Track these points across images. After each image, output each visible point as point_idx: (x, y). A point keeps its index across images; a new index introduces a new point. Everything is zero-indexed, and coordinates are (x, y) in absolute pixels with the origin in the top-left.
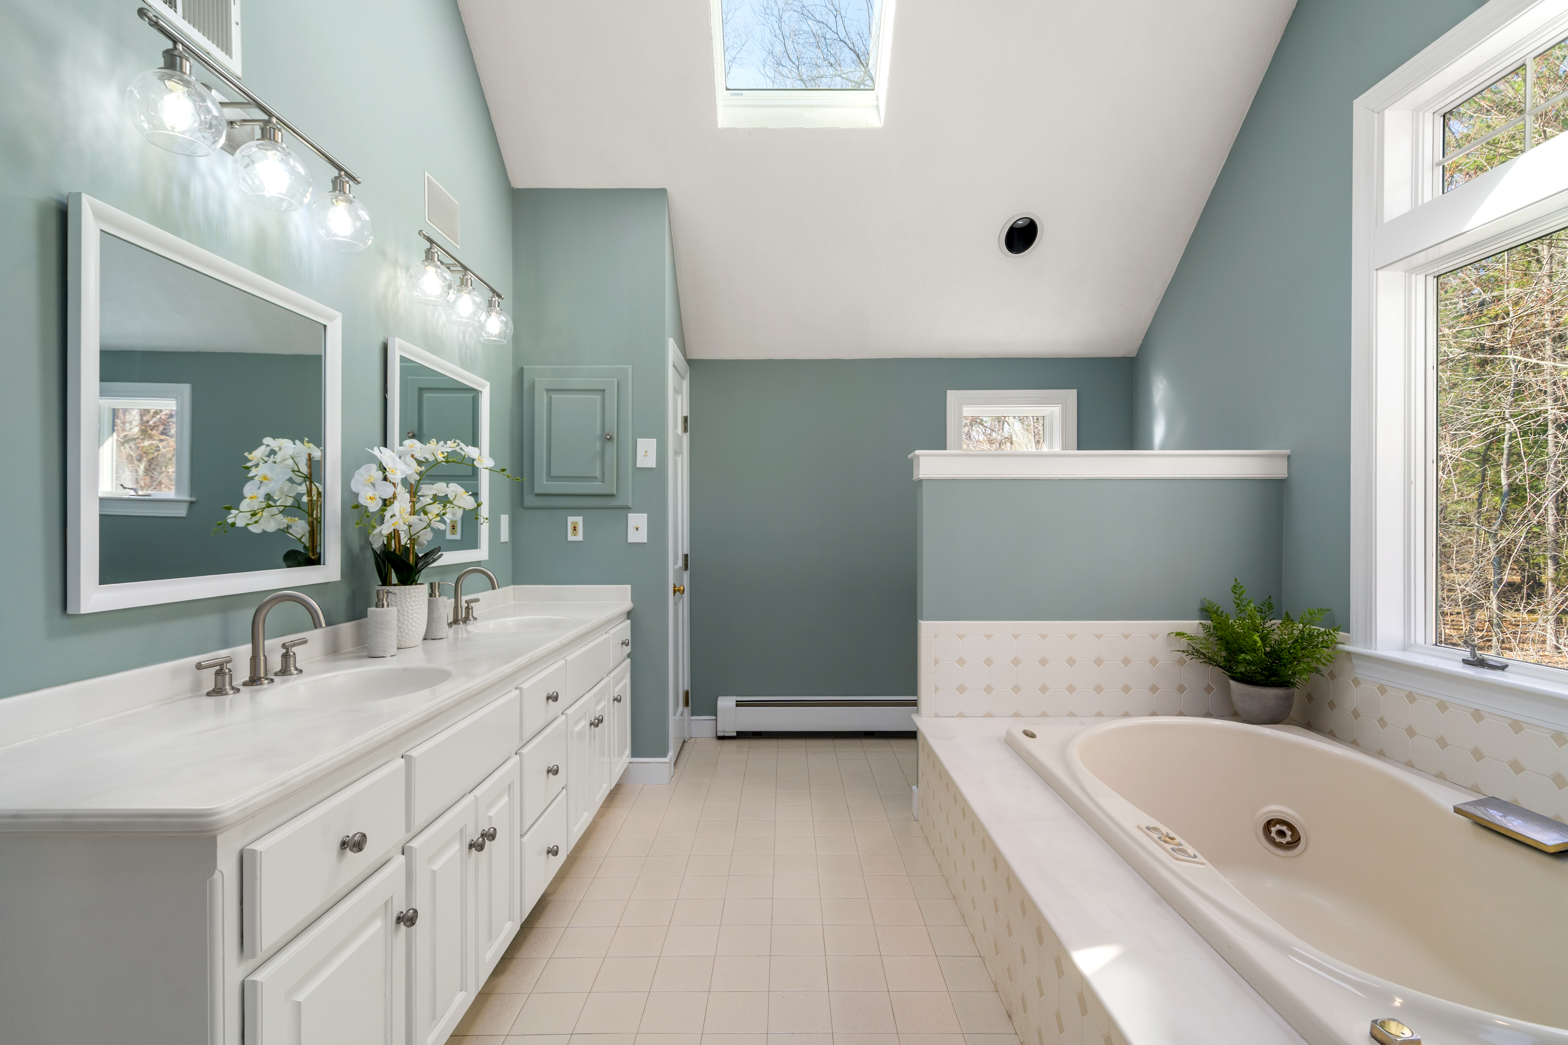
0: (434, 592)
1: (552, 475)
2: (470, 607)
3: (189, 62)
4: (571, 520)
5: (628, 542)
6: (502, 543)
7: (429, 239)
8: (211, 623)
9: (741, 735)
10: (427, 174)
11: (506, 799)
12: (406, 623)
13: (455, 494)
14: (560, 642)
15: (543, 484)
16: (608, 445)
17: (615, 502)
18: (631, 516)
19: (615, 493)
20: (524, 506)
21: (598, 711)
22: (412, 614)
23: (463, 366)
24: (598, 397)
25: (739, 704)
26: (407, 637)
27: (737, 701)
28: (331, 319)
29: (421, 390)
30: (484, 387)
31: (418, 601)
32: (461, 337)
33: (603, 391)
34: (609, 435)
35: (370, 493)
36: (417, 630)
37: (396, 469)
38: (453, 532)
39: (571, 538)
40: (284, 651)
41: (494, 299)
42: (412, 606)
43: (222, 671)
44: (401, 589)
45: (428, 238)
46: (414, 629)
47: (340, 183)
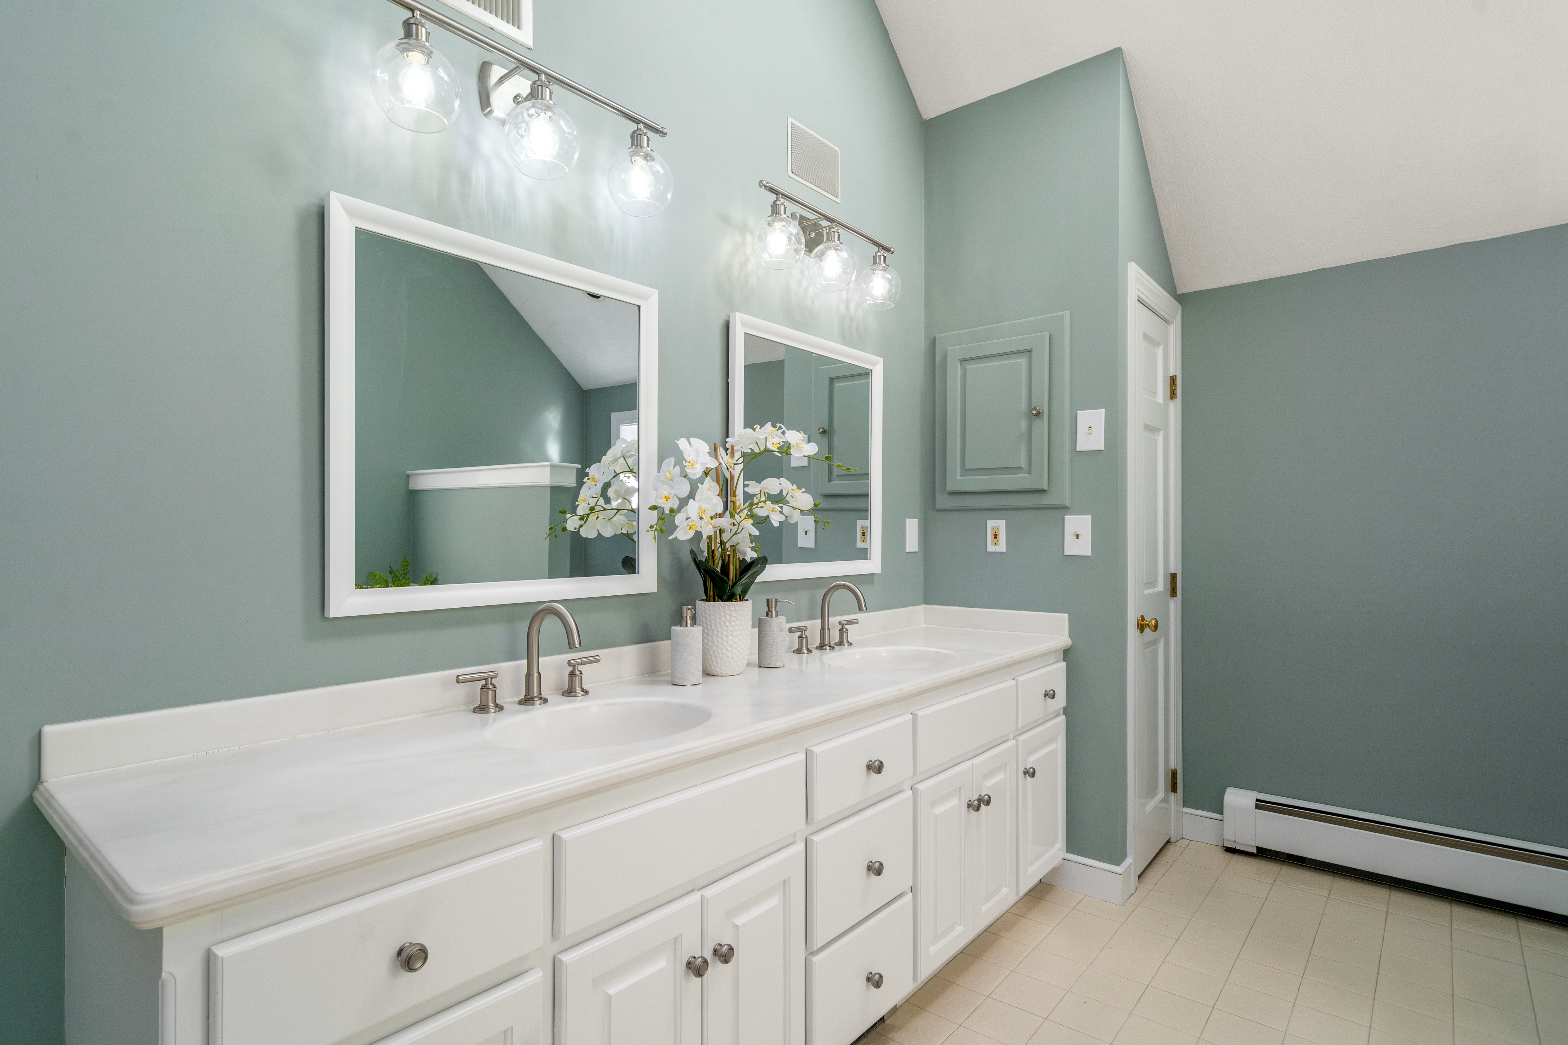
0: (771, 610)
1: (966, 468)
2: (845, 630)
3: (426, 28)
4: (991, 524)
5: (1066, 554)
6: (907, 553)
7: (772, 190)
8: (495, 633)
9: (1263, 854)
10: (790, 120)
11: (774, 901)
12: (720, 646)
13: (787, 492)
14: (901, 690)
15: (957, 480)
16: (1037, 423)
17: (1046, 501)
18: (1068, 518)
19: (1046, 488)
20: (937, 508)
21: (987, 787)
22: (727, 637)
23: (846, 341)
24: (1023, 361)
25: (1261, 805)
26: (722, 663)
27: (1257, 800)
28: (646, 298)
29: (832, 380)
30: (875, 364)
31: (734, 621)
32: (842, 308)
33: (1030, 351)
34: (1035, 409)
35: (665, 492)
36: (734, 657)
37: (697, 462)
38: (863, 539)
39: (991, 548)
40: (571, 668)
41: (879, 254)
42: (727, 627)
43: (488, 686)
44: (715, 606)
45: (770, 188)
46: (729, 655)
47: (637, 137)
